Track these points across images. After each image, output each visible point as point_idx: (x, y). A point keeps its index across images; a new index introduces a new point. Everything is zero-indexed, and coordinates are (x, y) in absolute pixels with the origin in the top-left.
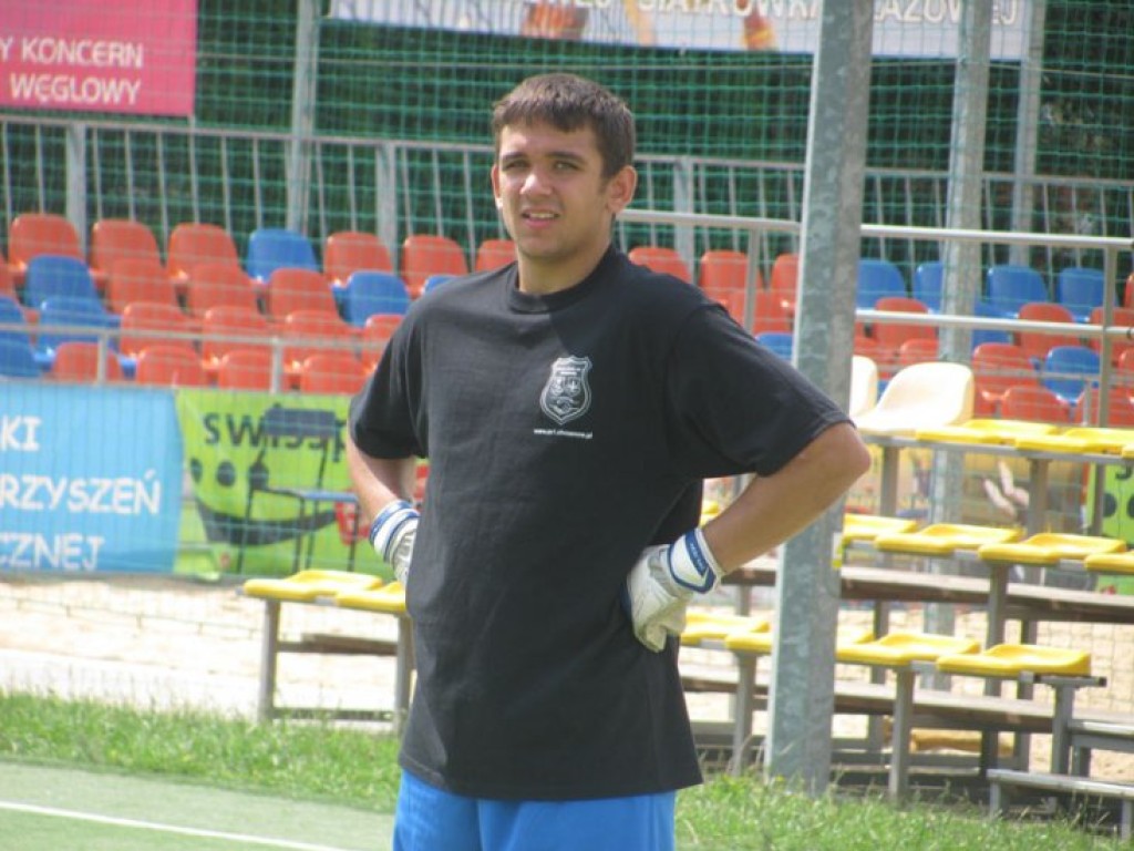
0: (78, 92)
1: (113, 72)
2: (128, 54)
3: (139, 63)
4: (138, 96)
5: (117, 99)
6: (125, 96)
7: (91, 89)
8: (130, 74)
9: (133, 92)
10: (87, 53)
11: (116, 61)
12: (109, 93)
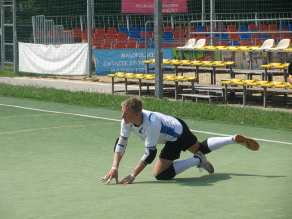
0: (169, 11)
1: (174, 8)
2: (176, 5)
3: (177, 6)
4: (178, 11)
5: (175, 11)
6: (176, 11)
7: (171, 10)
8: (176, 8)
9: (177, 10)
10: (170, 6)
11: (174, 6)
12: (174, 11)
